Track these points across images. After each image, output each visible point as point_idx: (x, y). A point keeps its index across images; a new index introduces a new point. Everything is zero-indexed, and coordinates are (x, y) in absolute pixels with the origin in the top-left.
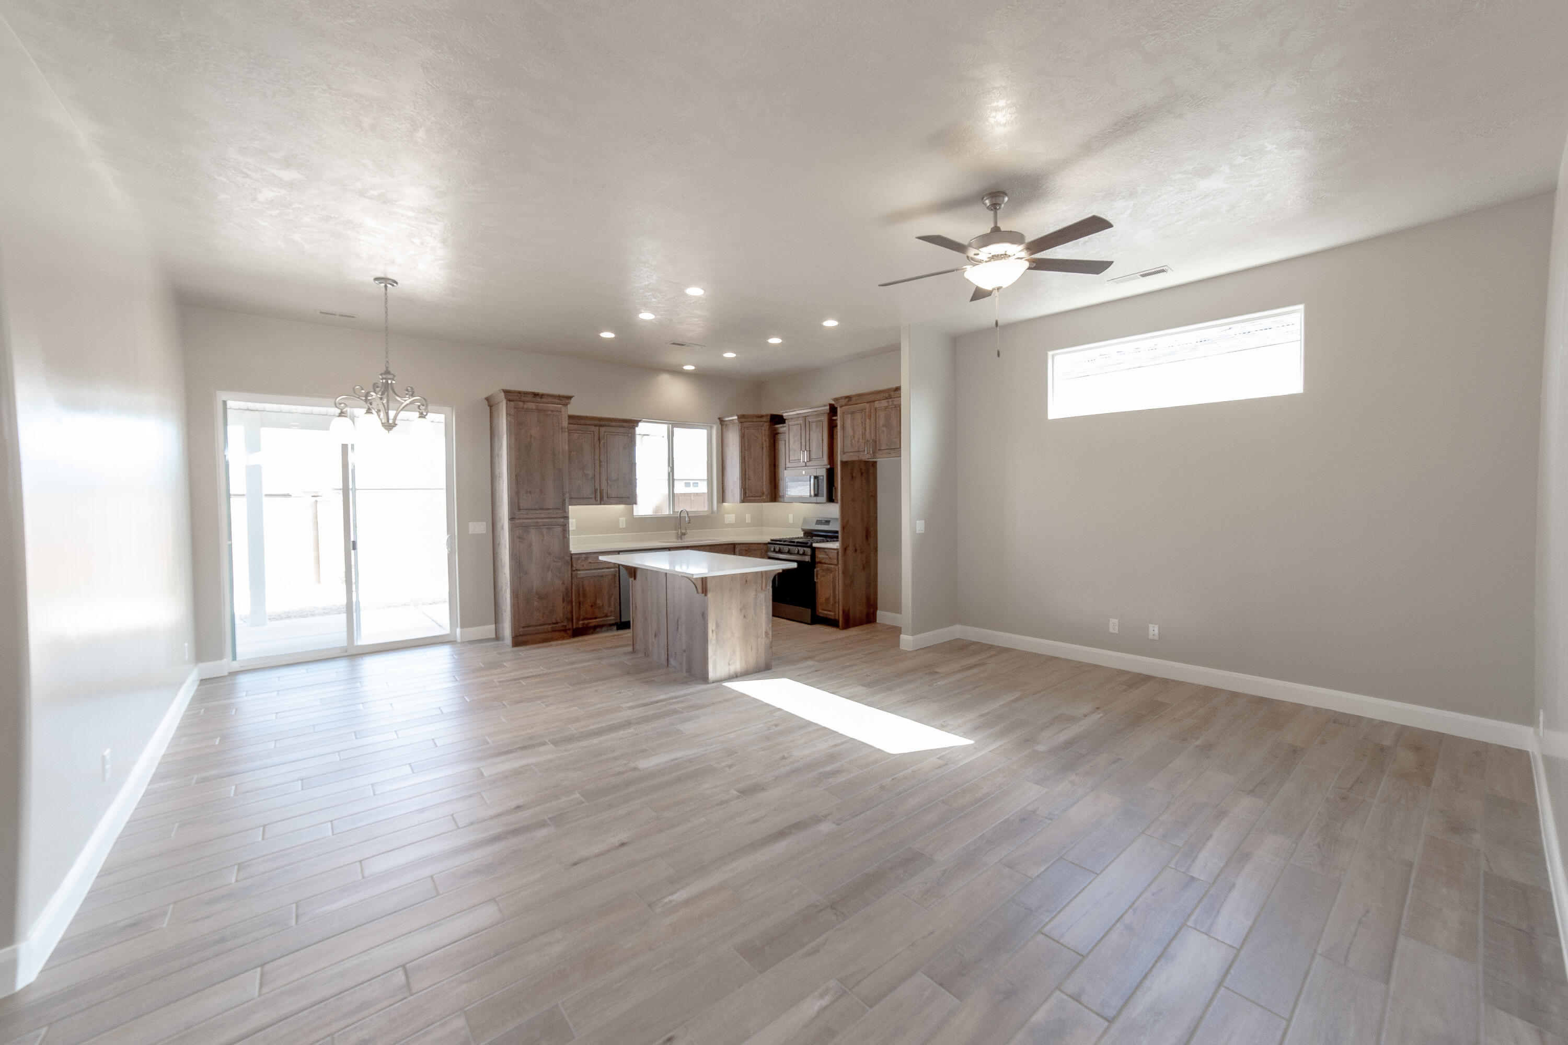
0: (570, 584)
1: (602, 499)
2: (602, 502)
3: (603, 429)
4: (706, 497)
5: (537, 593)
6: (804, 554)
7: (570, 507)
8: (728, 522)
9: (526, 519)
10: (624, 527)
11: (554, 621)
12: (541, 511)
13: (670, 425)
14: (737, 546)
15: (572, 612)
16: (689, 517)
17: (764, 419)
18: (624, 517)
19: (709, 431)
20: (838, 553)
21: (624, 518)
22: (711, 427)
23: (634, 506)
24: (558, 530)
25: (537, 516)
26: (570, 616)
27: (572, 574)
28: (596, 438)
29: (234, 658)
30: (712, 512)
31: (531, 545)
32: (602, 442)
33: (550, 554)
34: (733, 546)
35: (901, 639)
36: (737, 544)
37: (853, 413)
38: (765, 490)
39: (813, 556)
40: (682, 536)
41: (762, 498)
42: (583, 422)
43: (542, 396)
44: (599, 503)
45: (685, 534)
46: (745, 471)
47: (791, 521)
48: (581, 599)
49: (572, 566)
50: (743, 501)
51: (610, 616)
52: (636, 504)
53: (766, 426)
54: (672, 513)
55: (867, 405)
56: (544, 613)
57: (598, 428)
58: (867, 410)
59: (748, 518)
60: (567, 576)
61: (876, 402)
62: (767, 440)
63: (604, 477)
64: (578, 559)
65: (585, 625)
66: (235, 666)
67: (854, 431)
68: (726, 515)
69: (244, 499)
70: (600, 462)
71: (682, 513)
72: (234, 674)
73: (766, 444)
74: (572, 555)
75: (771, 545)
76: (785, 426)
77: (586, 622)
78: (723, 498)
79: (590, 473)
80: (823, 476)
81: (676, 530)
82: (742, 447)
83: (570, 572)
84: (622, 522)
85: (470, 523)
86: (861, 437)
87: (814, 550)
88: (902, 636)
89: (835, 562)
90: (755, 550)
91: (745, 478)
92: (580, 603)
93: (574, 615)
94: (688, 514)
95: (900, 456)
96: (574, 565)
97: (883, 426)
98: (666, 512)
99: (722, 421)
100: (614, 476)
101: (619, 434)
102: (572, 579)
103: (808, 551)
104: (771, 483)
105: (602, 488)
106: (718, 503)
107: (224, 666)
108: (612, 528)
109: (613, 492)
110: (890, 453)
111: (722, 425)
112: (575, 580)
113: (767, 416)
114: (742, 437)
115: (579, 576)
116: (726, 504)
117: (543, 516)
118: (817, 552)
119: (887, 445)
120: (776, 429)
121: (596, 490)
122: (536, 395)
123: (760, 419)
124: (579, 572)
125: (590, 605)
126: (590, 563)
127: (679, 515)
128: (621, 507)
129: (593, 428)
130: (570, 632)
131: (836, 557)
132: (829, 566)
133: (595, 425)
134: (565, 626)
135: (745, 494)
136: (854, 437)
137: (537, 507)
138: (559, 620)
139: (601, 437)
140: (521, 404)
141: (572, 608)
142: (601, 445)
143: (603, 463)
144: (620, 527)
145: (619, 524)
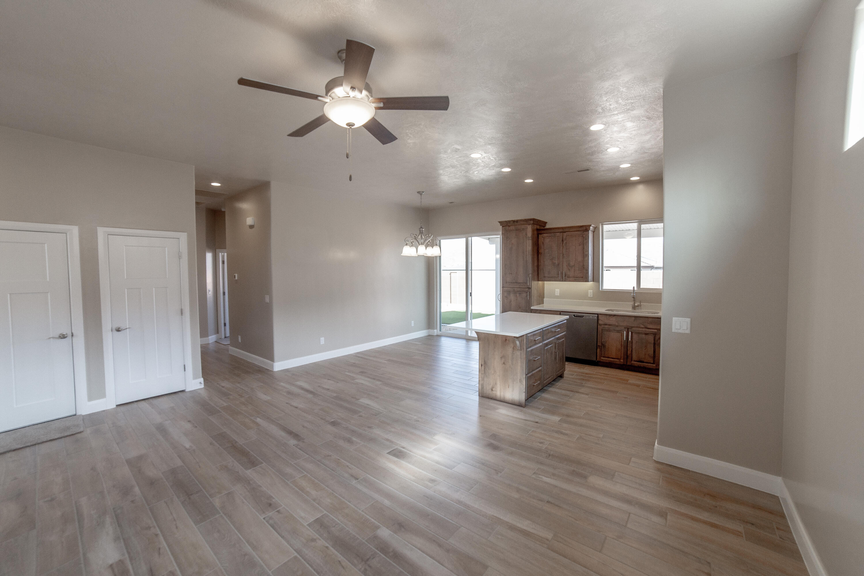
1: (564, 278)
3: (565, 234)
9: (509, 288)
10: (592, 296)
12: (516, 284)
13: (639, 223)
21: (594, 291)
23: (602, 283)
24: (525, 295)
25: (514, 286)
28: (560, 240)
29: (440, 331)
31: (511, 301)
32: (565, 242)
33: (520, 307)
40: (636, 306)
42: (553, 231)
43: (517, 221)
44: (562, 280)
45: (639, 306)
63: (565, 264)
66: (439, 333)
69: (495, 271)
70: (563, 255)
72: (439, 336)
74: (531, 310)
79: (556, 262)
84: (590, 293)
100: (572, 264)
101: (576, 236)
105: (564, 271)
107: (436, 332)
108: (584, 297)
109: (571, 274)
117: (517, 286)
121: (560, 272)
122: (514, 221)
129: (558, 234)
133: (561, 232)
137: (514, 281)
139: (563, 239)
140: (508, 227)
142: (564, 244)
143: (565, 256)
144: (589, 296)
145: (588, 294)
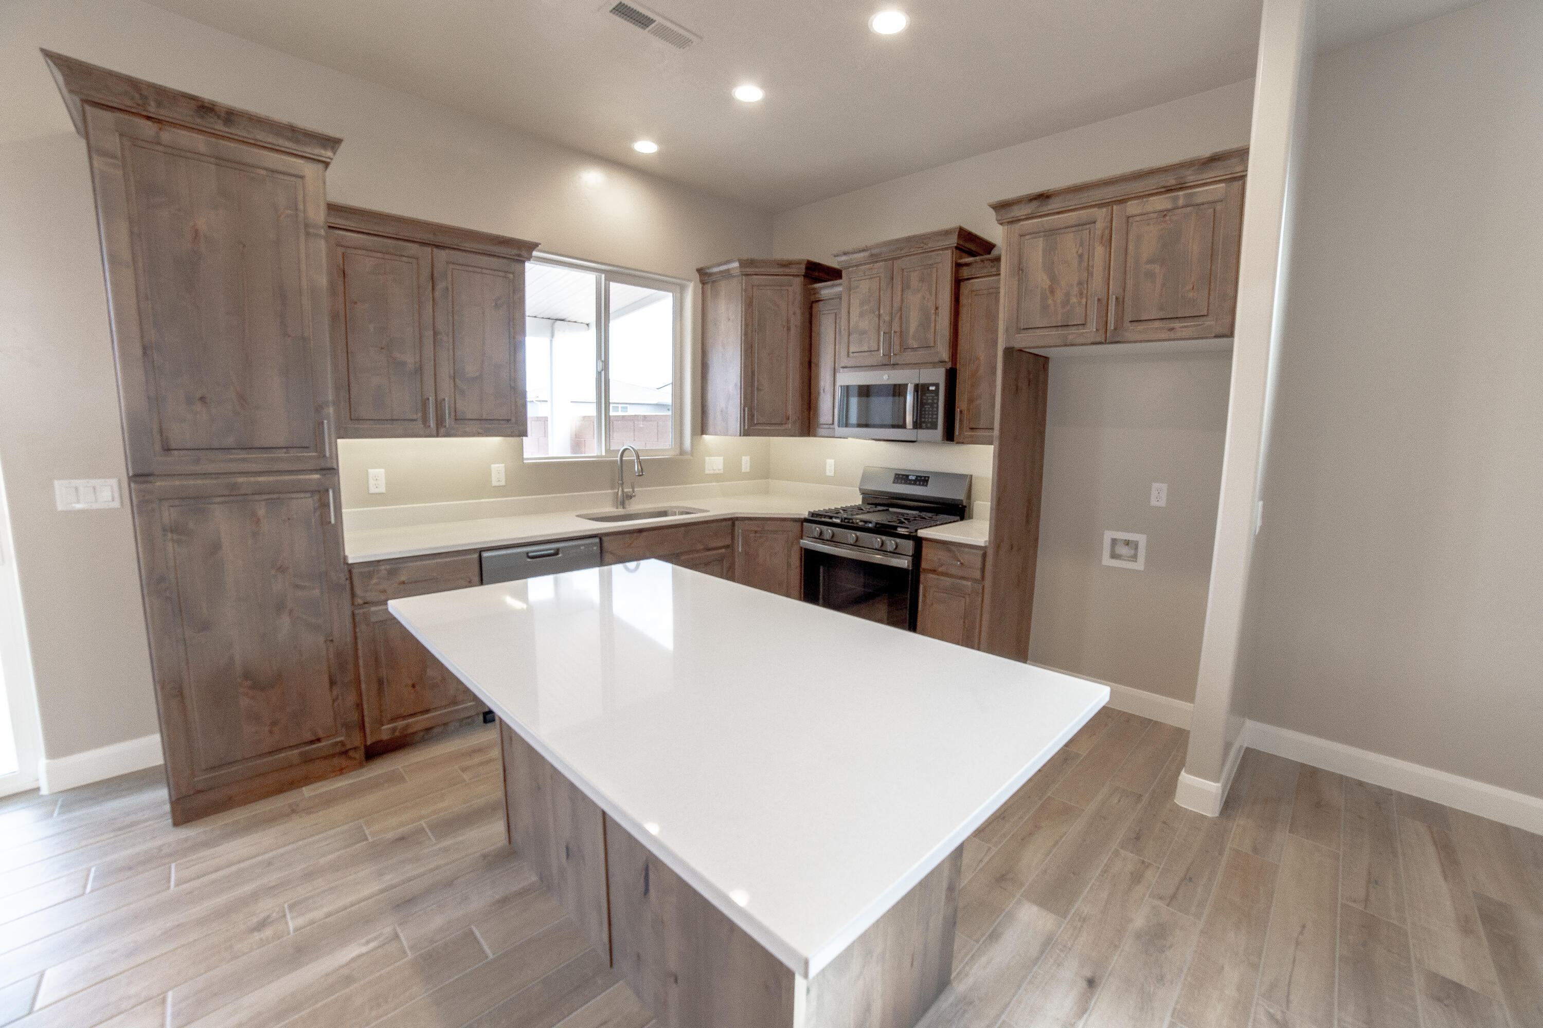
0: (349, 639)
1: (440, 422)
2: (442, 431)
3: (442, 255)
4: (670, 424)
5: (247, 675)
6: (896, 553)
7: (339, 441)
8: (712, 472)
9: (196, 475)
10: (503, 483)
11: (309, 736)
12: (242, 455)
13: (603, 276)
14: (737, 523)
15: (359, 706)
16: (640, 462)
17: (794, 270)
18: (503, 463)
19: (679, 295)
20: (984, 556)
21: (503, 465)
22: (682, 288)
23: (524, 438)
24: (305, 504)
25: (233, 467)
26: (355, 716)
27: (353, 615)
28: (426, 274)
30: (682, 452)
31: (216, 547)
32: (440, 286)
33: (282, 569)
34: (730, 523)
35: (1179, 782)
36: (737, 519)
37: (1051, 233)
38: (790, 412)
39: (917, 557)
40: (627, 498)
41: (783, 427)
43: (230, 116)
44: (435, 433)
45: (631, 497)
46: (753, 373)
47: (830, 471)
48: (384, 672)
49: (353, 595)
50: (746, 433)
51: (463, 702)
52: (526, 436)
53: (798, 282)
54: (604, 454)
55: (1100, 214)
56: (274, 723)
57: (430, 249)
58: (1100, 225)
59: (746, 463)
60: (340, 624)
61: (1129, 203)
62: (798, 312)
63: (445, 370)
64: (370, 575)
65: (397, 734)
67: (1053, 278)
68: (707, 458)
70: (435, 334)
71: (625, 454)
73: (796, 320)
74: (350, 568)
75: (814, 526)
76: (840, 285)
77: (401, 724)
78: (702, 426)
79: (410, 359)
80: (937, 385)
81: (612, 488)
82: (747, 325)
83: (348, 614)
84: (498, 473)
85: (57, 483)
86: (1075, 290)
87: (919, 542)
88: (1185, 778)
89: (978, 574)
90: (775, 532)
91: (752, 386)
92: (380, 682)
93: (366, 713)
94: (638, 457)
95: (1231, 334)
96: (359, 591)
97: (1151, 261)
98: (594, 450)
99: (704, 276)
100: (471, 369)
101: (484, 271)
102: (355, 626)
103: (908, 546)
104: (802, 396)
105: (440, 397)
106: (694, 434)
108: (474, 486)
109: (469, 407)
110: (1172, 329)
111: (703, 283)
112: (362, 628)
113: (798, 263)
114: (749, 304)
115: (374, 619)
116: (707, 436)
117: (250, 467)
118: (926, 551)
119: (1161, 308)
120: (816, 292)
121: (425, 402)
122: (205, 108)
123: (787, 270)
124: (373, 609)
125: (410, 682)
126: (404, 583)
127: (619, 459)
128: (493, 443)
129: (413, 249)
130: (359, 755)
131: (979, 564)
132: (958, 581)
133: (422, 243)
134: (342, 743)
135: (751, 416)
136: (1052, 292)
137: (230, 441)
138: (321, 734)
139: (436, 274)
140: (148, 129)
141: (360, 695)
142: (437, 294)
143: (445, 338)
144: (495, 483)
145: (491, 478)
